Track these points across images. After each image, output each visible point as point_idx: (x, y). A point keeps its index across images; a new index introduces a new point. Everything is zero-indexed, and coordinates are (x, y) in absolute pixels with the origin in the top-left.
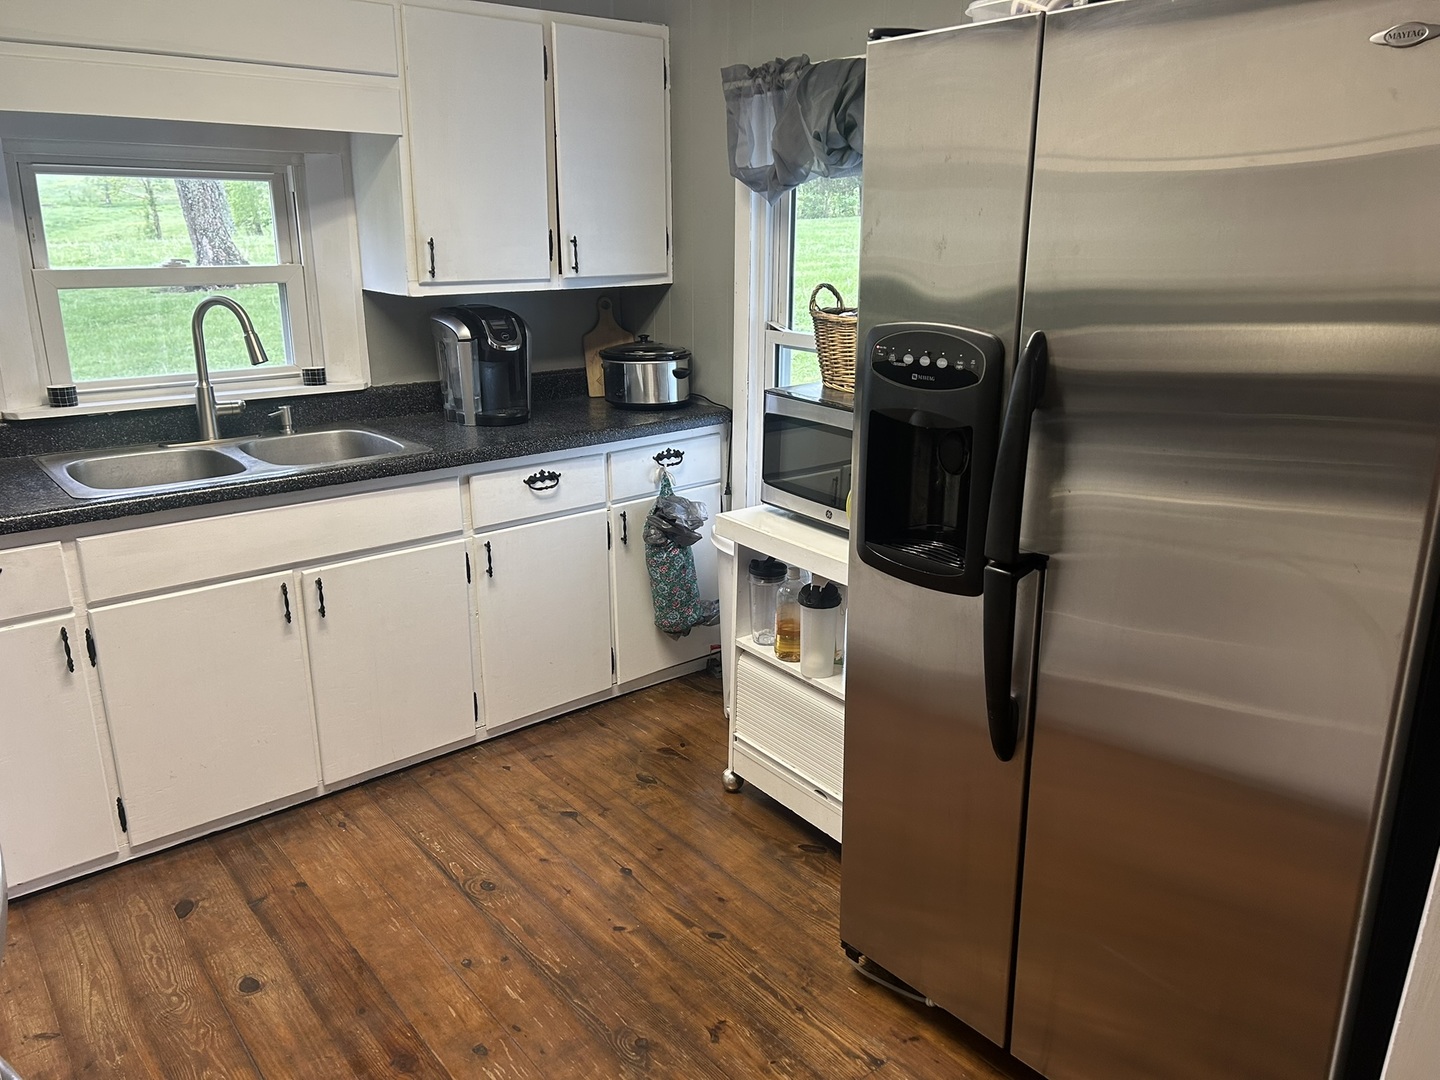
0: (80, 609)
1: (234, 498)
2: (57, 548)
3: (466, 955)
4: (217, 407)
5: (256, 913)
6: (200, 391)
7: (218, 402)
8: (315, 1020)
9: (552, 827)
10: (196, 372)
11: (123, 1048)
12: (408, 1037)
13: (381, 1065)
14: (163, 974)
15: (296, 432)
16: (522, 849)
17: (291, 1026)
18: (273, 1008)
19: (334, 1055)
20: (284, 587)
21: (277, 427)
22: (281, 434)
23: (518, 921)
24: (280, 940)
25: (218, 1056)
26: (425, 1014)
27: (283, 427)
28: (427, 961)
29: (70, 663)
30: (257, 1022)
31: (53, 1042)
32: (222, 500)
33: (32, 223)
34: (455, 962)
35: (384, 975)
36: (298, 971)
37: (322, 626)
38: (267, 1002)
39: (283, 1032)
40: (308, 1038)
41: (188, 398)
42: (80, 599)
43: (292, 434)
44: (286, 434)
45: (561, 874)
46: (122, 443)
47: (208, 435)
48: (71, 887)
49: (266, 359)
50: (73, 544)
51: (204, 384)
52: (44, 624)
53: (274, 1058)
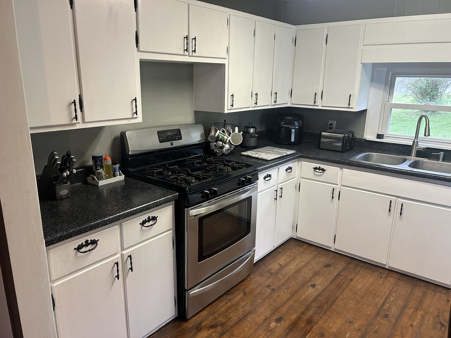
0: (339, 186)
1: (383, 171)
2: (338, 169)
3: (354, 321)
4: (417, 147)
5: (335, 277)
6: (414, 142)
7: (418, 146)
8: (311, 300)
9: (430, 322)
10: (415, 136)
11: (284, 276)
12: (317, 319)
13: (305, 317)
14: (307, 272)
15: (443, 161)
16: (411, 318)
17: (306, 297)
18: (309, 292)
19: (303, 308)
20: (391, 201)
21: (437, 158)
22: (438, 161)
23: (378, 328)
24: (330, 284)
25: (291, 289)
26: (327, 319)
27: (439, 159)
28: (345, 313)
29: (333, 197)
30: (304, 291)
31: (280, 267)
32: (379, 170)
33: (391, 90)
34: (349, 319)
35: (334, 307)
36: (324, 291)
37: (401, 218)
38: (311, 290)
39: (304, 297)
40: (305, 301)
41: (410, 143)
42: (340, 183)
43: (441, 161)
44: (439, 161)
45: (409, 332)
46: (391, 152)
47: (412, 155)
48: (320, 248)
49: (429, 135)
50: (342, 169)
51: (416, 140)
52: (331, 186)
53: (296, 298)
